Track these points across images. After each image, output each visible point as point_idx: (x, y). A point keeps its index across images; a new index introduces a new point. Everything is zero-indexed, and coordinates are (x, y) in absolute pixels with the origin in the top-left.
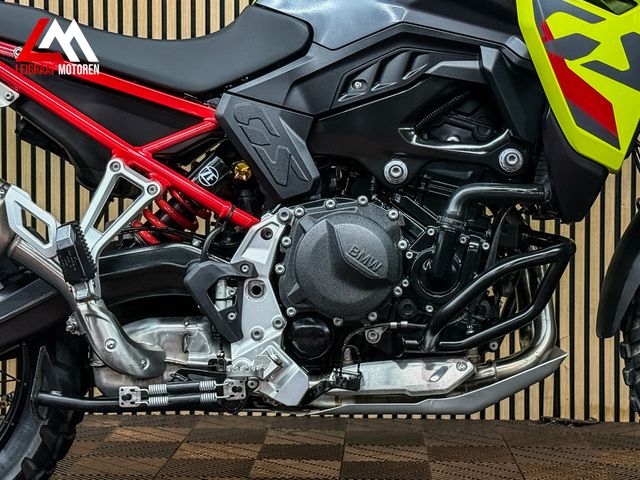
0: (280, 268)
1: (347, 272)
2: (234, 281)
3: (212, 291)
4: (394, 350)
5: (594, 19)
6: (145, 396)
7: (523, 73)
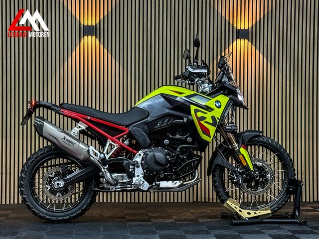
0: (143, 162)
1: (157, 163)
2: (133, 165)
3: (129, 167)
4: (166, 179)
5: (206, 113)
6: (116, 189)
7: (191, 123)
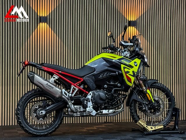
0: (92, 98)
2: (87, 100)
3: (84, 101)
4: (105, 108)
5: (129, 69)
6: (77, 115)
7: (121, 75)
